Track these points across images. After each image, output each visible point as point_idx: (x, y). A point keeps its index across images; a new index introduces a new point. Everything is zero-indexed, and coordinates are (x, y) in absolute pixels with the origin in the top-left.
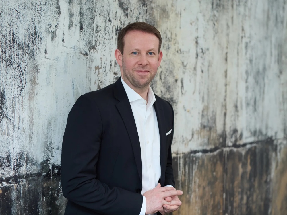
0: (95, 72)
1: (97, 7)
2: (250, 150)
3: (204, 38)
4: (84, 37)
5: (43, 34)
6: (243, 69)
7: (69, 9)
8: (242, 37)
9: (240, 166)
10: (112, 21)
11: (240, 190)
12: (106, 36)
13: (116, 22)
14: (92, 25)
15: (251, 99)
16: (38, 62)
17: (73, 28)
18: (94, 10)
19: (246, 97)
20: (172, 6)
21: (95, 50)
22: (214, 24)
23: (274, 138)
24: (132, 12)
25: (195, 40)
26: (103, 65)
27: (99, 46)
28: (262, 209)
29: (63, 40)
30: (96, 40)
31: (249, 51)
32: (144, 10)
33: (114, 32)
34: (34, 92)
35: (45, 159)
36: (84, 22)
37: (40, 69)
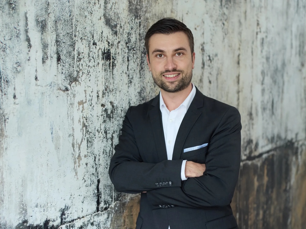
0: (79, 109)
1: (77, 30)
2: (266, 159)
3: (211, 43)
4: (62, 69)
5: (9, 75)
6: (258, 69)
7: (42, 39)
8: (257, 34)
9: (256, 179)
10: (97, 44)
11: (255, 206)
12: (90, 62)
13: (103, 44)
14: (72, 53)
15: (268, 102)
16: (5, 111)
17: (48, 62)
18: (74, 35)
19: (263, 101)
20: (172, 12)
21: (77, 83)
22: (224, 24)
23: (294, 141)
24: (123, 28)
25: (201, 47)
26: (88, 98)
27: (82, 76)
28: (281, 220)
29: (36, 78)
30: (78, 70)
31: (266, 48)
32: (136, 23)
33: (101, 56)
34: (2, 148)
35: (21, 222)
36: (61, 51)
37: (8, 119)
